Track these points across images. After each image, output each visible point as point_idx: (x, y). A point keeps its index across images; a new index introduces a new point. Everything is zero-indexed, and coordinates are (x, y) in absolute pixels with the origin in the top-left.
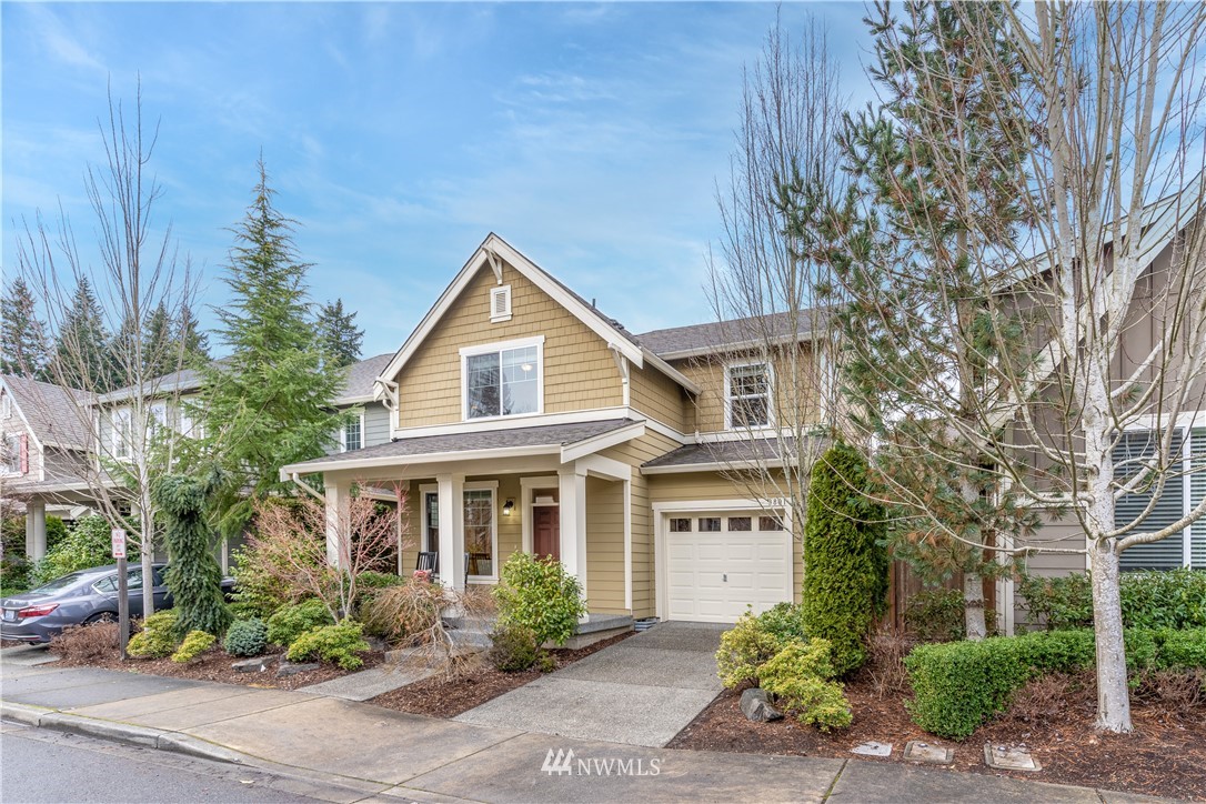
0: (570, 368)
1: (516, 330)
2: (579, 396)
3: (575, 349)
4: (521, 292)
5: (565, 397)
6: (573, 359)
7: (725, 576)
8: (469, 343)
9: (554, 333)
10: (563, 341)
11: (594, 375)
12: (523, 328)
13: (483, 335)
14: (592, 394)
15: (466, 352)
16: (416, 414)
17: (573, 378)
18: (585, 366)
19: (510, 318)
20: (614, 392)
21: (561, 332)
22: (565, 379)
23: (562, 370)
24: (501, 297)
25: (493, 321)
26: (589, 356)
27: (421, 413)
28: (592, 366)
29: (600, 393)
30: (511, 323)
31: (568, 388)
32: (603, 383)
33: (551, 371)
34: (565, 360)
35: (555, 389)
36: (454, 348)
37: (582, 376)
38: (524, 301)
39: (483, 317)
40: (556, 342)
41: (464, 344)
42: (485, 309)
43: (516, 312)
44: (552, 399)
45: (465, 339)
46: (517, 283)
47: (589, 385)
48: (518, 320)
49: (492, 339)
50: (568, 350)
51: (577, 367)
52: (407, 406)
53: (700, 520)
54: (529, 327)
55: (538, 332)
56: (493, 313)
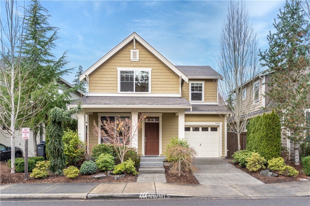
0: (161, 80)
1: (141, 65)
2: (164, 89)
3: (163, 74)
4: (143, 53)
5: (159, 89)
6: (162, 77)
7: (200, 144)
8: (121, 66)
9: (155, 68)
10: (158, 71)
11: (170, 83)
12: (143, 65)
13: (127, 65)
14: (169, 89)
15: (120, 69)
16: (96, 88)
17: (162, 83)
18: (166, 80)
19: (138, 61)
20: (176, 89)
21: (158, 68)
22: (159, 83)
23: (158, 80)
24: (135, 53)
25: (131, 60)
26: (167, 77)
27: (99, 88)
28: (169, 80)
29: (171, 89)
30: (138, 62)
31: (160, 86)
32: (173, 86)
33: (154, 80)
34: (159, 77)
35: (155, 86)
36: (114, 67)
37: (165, 83)
38: (144, 56)
39: (127, 59)
40: (156, 71)
41: (119, 66)
42: (128, 56)
43: (141, 59)
44: (154, 89)
45: (119, 64)
46: (141, 50)
47: (167, 86)
48: (141, 62)
49: (131, 66)
50: (160, 74)
51: (164, 80)
52: (92, 85)
53: (193, 128)
54: (146, 65)
55: (149, 67)
56: (132, 58)
